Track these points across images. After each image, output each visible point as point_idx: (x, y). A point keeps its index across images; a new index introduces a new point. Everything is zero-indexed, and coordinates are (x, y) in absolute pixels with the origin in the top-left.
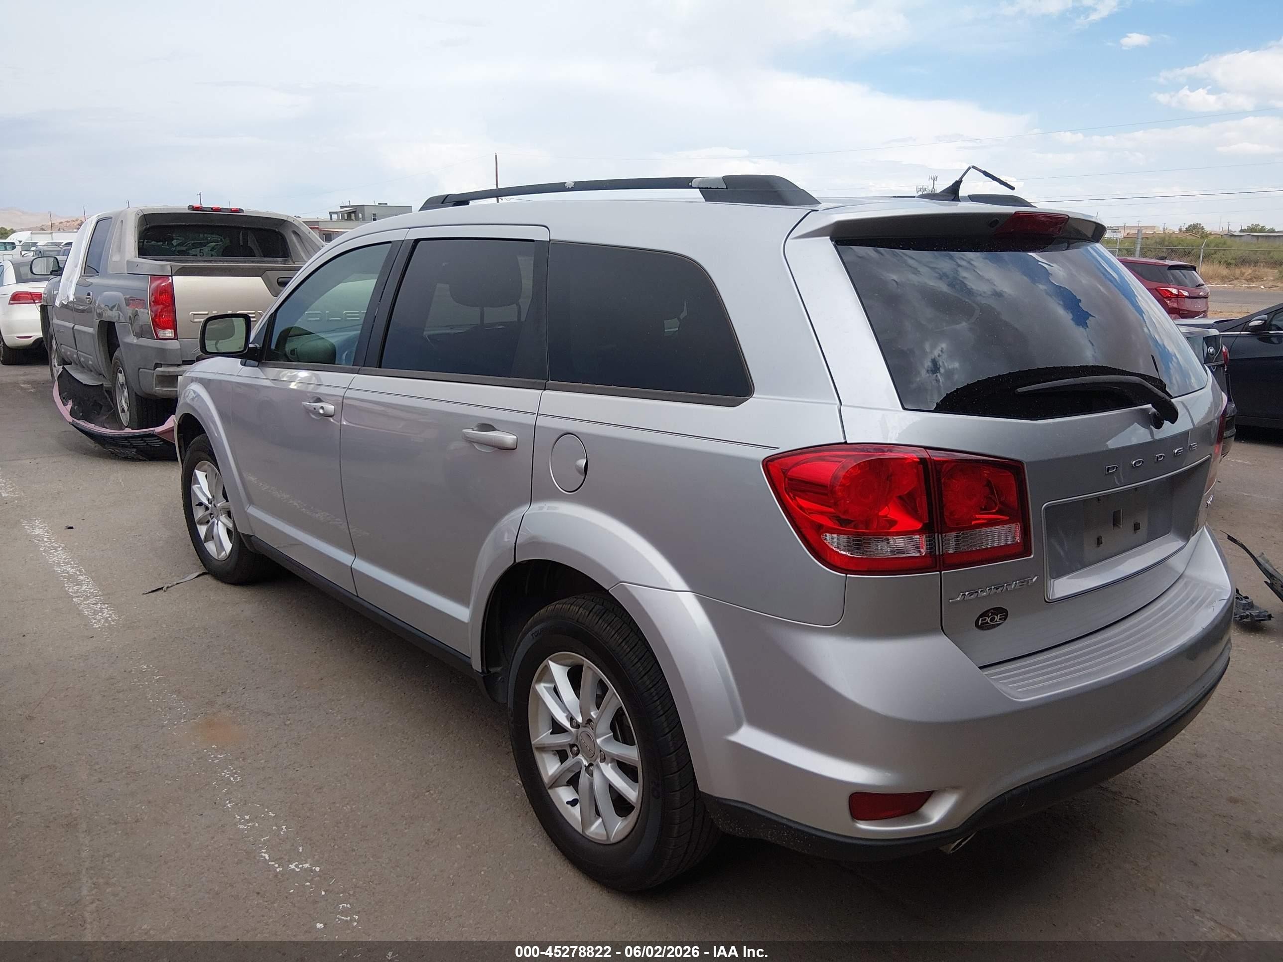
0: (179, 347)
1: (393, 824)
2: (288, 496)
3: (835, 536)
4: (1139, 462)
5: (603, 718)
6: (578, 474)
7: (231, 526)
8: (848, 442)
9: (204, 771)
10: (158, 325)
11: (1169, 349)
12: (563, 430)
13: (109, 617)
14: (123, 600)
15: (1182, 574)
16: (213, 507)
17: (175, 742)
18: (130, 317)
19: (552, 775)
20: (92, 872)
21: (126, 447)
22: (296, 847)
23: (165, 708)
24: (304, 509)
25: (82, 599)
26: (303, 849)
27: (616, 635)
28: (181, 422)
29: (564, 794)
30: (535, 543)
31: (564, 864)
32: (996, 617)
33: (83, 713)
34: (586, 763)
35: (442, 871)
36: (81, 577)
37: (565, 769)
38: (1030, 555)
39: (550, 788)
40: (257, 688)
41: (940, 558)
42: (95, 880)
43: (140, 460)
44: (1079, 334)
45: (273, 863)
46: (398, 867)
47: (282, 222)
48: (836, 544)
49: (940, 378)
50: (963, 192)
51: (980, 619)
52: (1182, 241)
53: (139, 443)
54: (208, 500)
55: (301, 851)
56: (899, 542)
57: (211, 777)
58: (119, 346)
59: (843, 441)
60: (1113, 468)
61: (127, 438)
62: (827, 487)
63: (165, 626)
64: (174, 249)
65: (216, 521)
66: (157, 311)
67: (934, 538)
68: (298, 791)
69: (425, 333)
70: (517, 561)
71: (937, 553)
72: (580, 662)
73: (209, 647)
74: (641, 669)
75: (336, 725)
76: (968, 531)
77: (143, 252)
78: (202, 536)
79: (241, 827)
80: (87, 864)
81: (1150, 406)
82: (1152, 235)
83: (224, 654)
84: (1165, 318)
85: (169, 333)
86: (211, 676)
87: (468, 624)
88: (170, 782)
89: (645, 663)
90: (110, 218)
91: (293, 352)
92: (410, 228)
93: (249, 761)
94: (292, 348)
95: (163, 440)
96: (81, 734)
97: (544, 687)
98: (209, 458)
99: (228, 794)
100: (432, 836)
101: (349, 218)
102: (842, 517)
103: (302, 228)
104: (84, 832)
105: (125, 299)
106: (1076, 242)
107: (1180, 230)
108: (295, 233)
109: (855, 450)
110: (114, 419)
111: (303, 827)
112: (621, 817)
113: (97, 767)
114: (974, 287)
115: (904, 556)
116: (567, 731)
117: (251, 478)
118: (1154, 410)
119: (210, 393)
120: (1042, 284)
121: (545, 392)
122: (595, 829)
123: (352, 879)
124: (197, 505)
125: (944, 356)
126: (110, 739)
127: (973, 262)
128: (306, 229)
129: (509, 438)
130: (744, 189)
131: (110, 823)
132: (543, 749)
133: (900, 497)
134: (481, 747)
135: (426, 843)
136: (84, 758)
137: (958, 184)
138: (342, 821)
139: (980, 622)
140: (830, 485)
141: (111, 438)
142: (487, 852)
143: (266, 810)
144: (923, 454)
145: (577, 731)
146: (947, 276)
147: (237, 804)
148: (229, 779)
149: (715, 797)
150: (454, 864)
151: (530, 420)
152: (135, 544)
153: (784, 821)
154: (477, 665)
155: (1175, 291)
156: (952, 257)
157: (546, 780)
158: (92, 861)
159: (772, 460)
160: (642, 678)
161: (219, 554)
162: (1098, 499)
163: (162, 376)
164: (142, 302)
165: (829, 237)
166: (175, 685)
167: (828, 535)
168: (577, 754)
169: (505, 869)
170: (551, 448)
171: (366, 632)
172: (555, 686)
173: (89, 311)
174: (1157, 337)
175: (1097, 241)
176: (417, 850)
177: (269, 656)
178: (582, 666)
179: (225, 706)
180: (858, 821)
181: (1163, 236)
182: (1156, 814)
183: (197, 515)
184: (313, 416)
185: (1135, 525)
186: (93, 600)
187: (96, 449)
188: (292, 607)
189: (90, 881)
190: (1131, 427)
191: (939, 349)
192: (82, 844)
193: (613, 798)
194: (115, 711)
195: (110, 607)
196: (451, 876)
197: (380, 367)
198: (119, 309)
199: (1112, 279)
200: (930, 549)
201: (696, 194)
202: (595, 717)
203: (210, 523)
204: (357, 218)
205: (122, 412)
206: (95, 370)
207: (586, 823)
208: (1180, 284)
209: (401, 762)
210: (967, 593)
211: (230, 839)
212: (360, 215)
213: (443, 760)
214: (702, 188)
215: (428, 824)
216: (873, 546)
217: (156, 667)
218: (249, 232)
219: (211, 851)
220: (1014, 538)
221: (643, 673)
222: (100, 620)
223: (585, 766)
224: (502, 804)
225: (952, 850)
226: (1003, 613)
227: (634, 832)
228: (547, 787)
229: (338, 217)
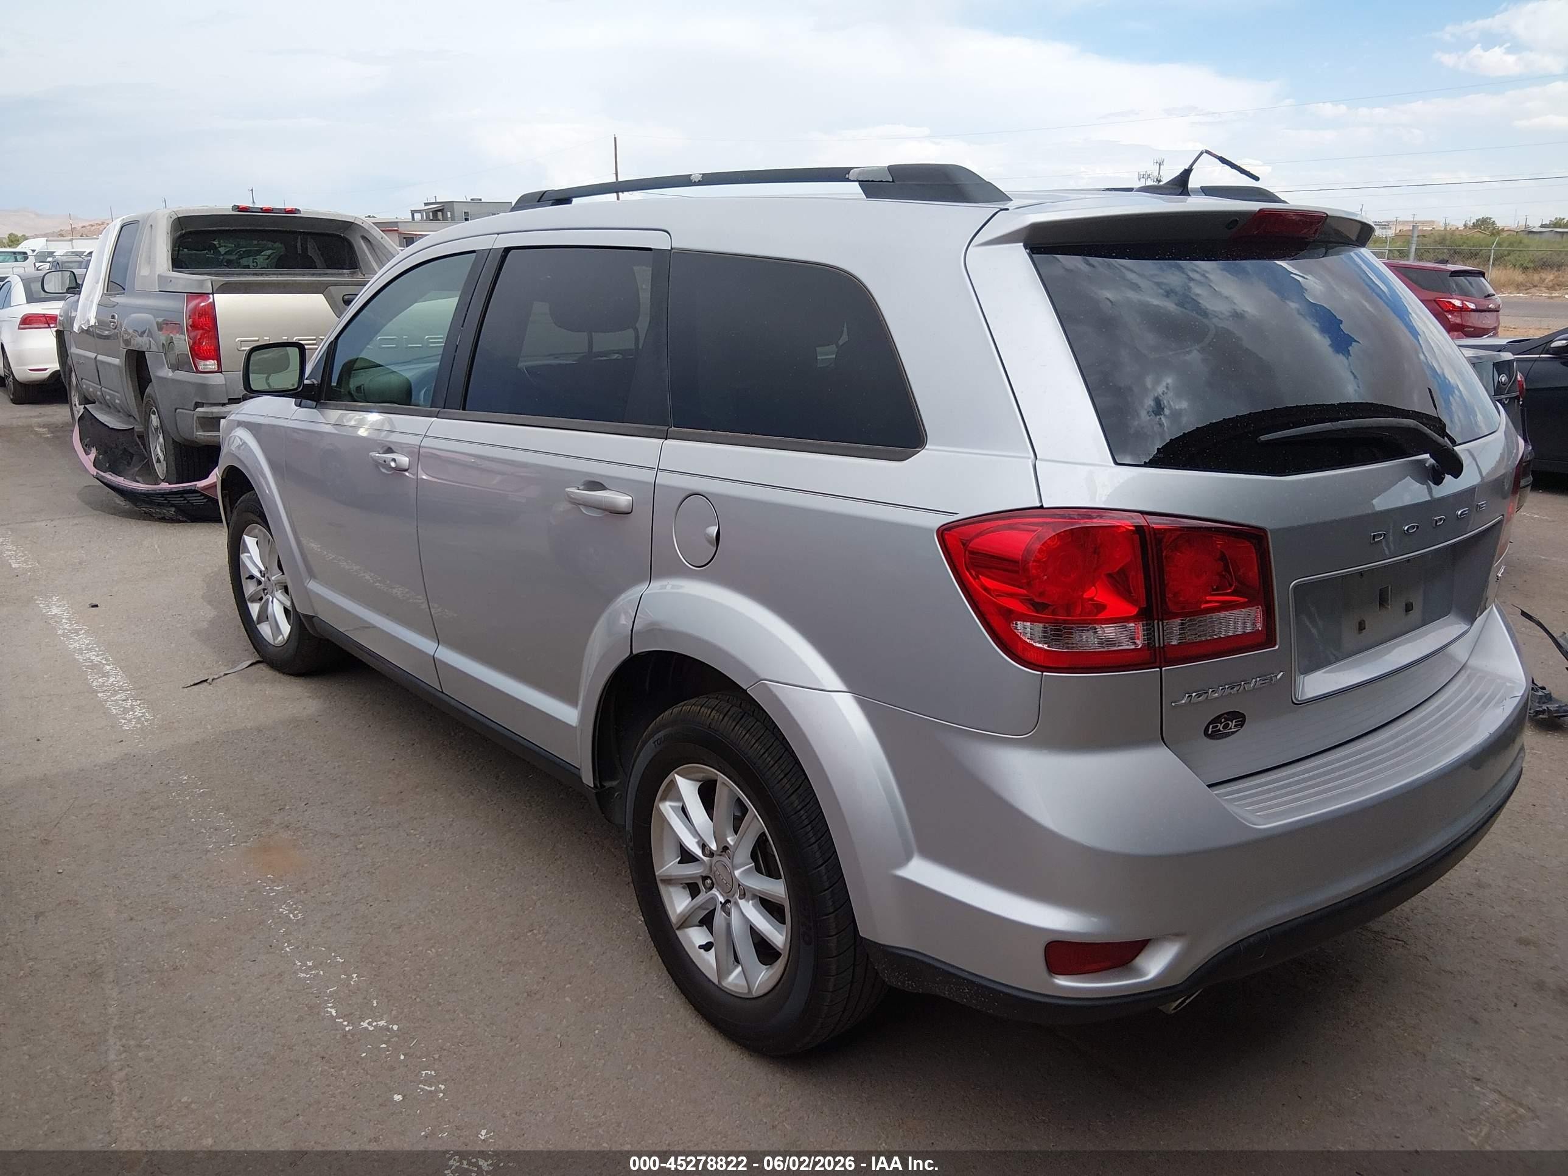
0: (224, 382)
1: (488, 971)
2: (358, 567)
3: (1029, 624)
4: (1413, 527)
5: (742, 845)
6: (708, 545)
7: (288, 604)
8: (1045, 506)
9: (257, 906)
10: (197, 354)
11: (1450, 379)
12: (688, 490)
13: (142, 716)
14: (158, 694)
15: (1465, 664)
16: (267, 580)
17: (222, 871)
18: (163, 344)
19: (681, 913)
20: (121, 1031)
21: (163, 506)
22: (370, 1000)
23: (210, 828)
24: (377, 584)
25: (109, 694)
26: (377, 1003)
27: (756, 745)
28: (224, 477)
29: (696, 936)
30: (654, 630)
31: (696, 1022)
32: (1230, 723)
33: (110, 835)
34: (722, 899)
35: (547, 1030)
36: (108, 667)
37: (696, 907)
38: (1274, 646)
39: (678, 928)
40: (322, 804)
41: (1160, 652)
42: (124, 1041)
43: (179, 521)
44: (1338, 364)
45: (341, 1020)
46: (493, 1024)
47: (348, 225)
48: (1029, 634)
49: (1164, 422)
50: (1194, 183)
51: (1211, 727)
52: (1468, 239)
53: (177, 500)
54: (261, 572)
55: (375, 1005)
56: (1109, 631)
57: (266, 913)
58: (151, 381)
59: (1038, 505)
60: (1381, 535)
61: (164, 494)
62: (1018, 562)
63: (209, 727)
64: (222, 257)
65: (271, 599)
66: (195, 337)
67: (1153, 626)
68: (372, 932)
69: (520, 365)
70: (635, 652)
71: (1157, 645)
72: (714, 777)
73: (263, 753)
74: (788, 786)
75: (418, 849)
76: (1196, 617)
77: (178, 263)
78: (255, 615)
79: (303, 975)
80: (115, 1022)
81: (1427, 456)
82: (1430, 232)
83: (282, 762)
84: (1445, 339)
85: (211, 365)
86: (267, 789)
87: (576, 727)
88: (215, 921)
89: (793, 780)
90: (136, 222)
91: (358, 388)
92: (498, 234)
93: (312, 894)
94: (359, 384)
95: (206, 497)
96: (108, 862)
97: (671, 806)
98: (260, 521)
99: (286, 934)
100: (535, 986)
101: (435, 218)
102: (1037, 600)
103: (372, 232)
104: (110, 982)
105: (157, 323)
106: (1336, 247)
107: (1465, 226)
108: (364, 238)
109: (1053, 516)
110: (148, 471)
111: (378, 976)
112: (766, 965)
113: (127, 902)
114: (1209, 307)
115: (1116, 648)
116: (698, 860)
117: (313, 546)
118: (1432, 461)
119: (259, 441)
120: (1293, 302)
121: (669, 442)
122: (734, 980)
123: (437, 1040)
124: (247, 578)
125: (1170, 394)
126: (143, 867)
127: (1207, 275)
128: (377, 233)
129: (623, 500)
130: (915, 183)
131: (143, 971)
132: (669, 881)
133: (1109, 576)
134: (595, 876)
135: (528, 995)
136: (111, 890)
137: (1187, 173)
138: (426, 968)
139: (1210, 730)
140: (1022, 560)
141: (144, 494)
142: (602, 1006)
143: (333, 954)
144: (1140, 521)
145: (711, 861)
146: (1176, 293)
147: (297, 948)
148: (287, 916)
149: (879, 944)
150: (561, 1021)
151: (648, 476)
152: (173, 626)
153: (964, 975)
154: (588, 778)
155: (1458, 303)
156: (1181, 267)
157: (673, 919)
158: (121, 1018)
159: (949, 529)
160: (789, 797)
161: (275, 638)
162: (1361, 574)
163: (203, 418)
164: (177, 327)
165: (1022, 244)
166: (222, 800)
167: (1019, 623)
168: (711, 889)
169: (624, 1027)
170: (675, 510)
171: (455, 734)
172: (683, 806)
173: (116, 337)
174: (1436, 366)
175: (1363, 245)
176: (518, 1004)
177: (337, 764)
178: (715, 781)
179: (283, 825)
180: (1057, 976)
181: (1443, 233)
182: (1428, 960)
183: (248, 590)
184: (384, 470)
185: (1406, 605)
186: (121, 696)
187: (127, 507)
188: (365, 704)
189: (118, 1043)
190: (1404, 481)
191: (1164, 385)
192: (109, 997)
193: (755, 942)
194: (149, 833)
195: (144, 703)
196: (559, 1036)
197: (464, 409)
198: (150, 335)
199: (1381, 293)
200: (1148, 639)
201: (854, 188)
202: (732, 843)
203: (263, 601)
204: (445, 218)
205: (157, 462)
206: (123, 410)
207: (723, 972)
208: (1465, 294)
209: (498, 895)
210: (1194, 694)
211: (288, 990)
212: (449, 214)
213: (549, 893)
214: (862, 181)
215: (531, 971)
216: (1076, 637)
217: (199, 778)
218: (309, 237)
219: (265, 1005)
220: (1254, 624)
221: (791, 791)
222: (130, 720)
223: (721, 903)
224: (622, 946)
225: (1174, 1009)
226: (1239, 718)
227: (780, 985)
228: (675, 928)
229: (422, 216)
